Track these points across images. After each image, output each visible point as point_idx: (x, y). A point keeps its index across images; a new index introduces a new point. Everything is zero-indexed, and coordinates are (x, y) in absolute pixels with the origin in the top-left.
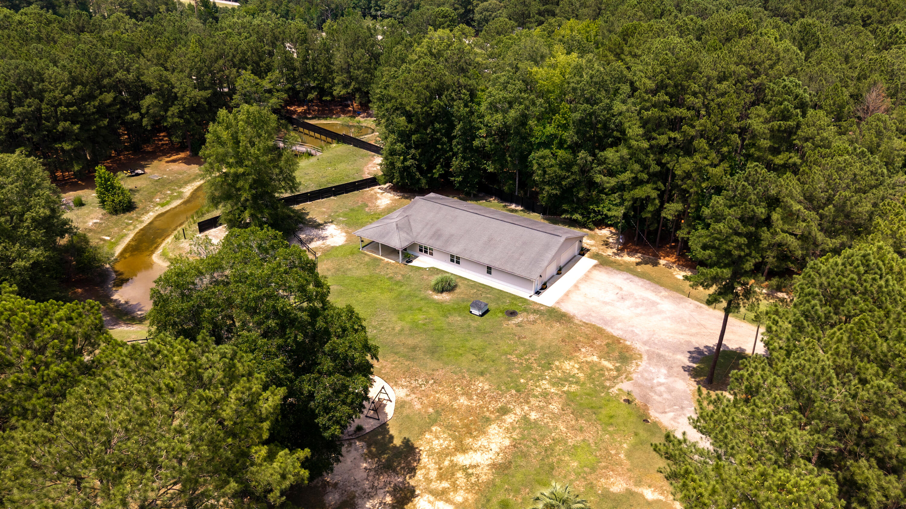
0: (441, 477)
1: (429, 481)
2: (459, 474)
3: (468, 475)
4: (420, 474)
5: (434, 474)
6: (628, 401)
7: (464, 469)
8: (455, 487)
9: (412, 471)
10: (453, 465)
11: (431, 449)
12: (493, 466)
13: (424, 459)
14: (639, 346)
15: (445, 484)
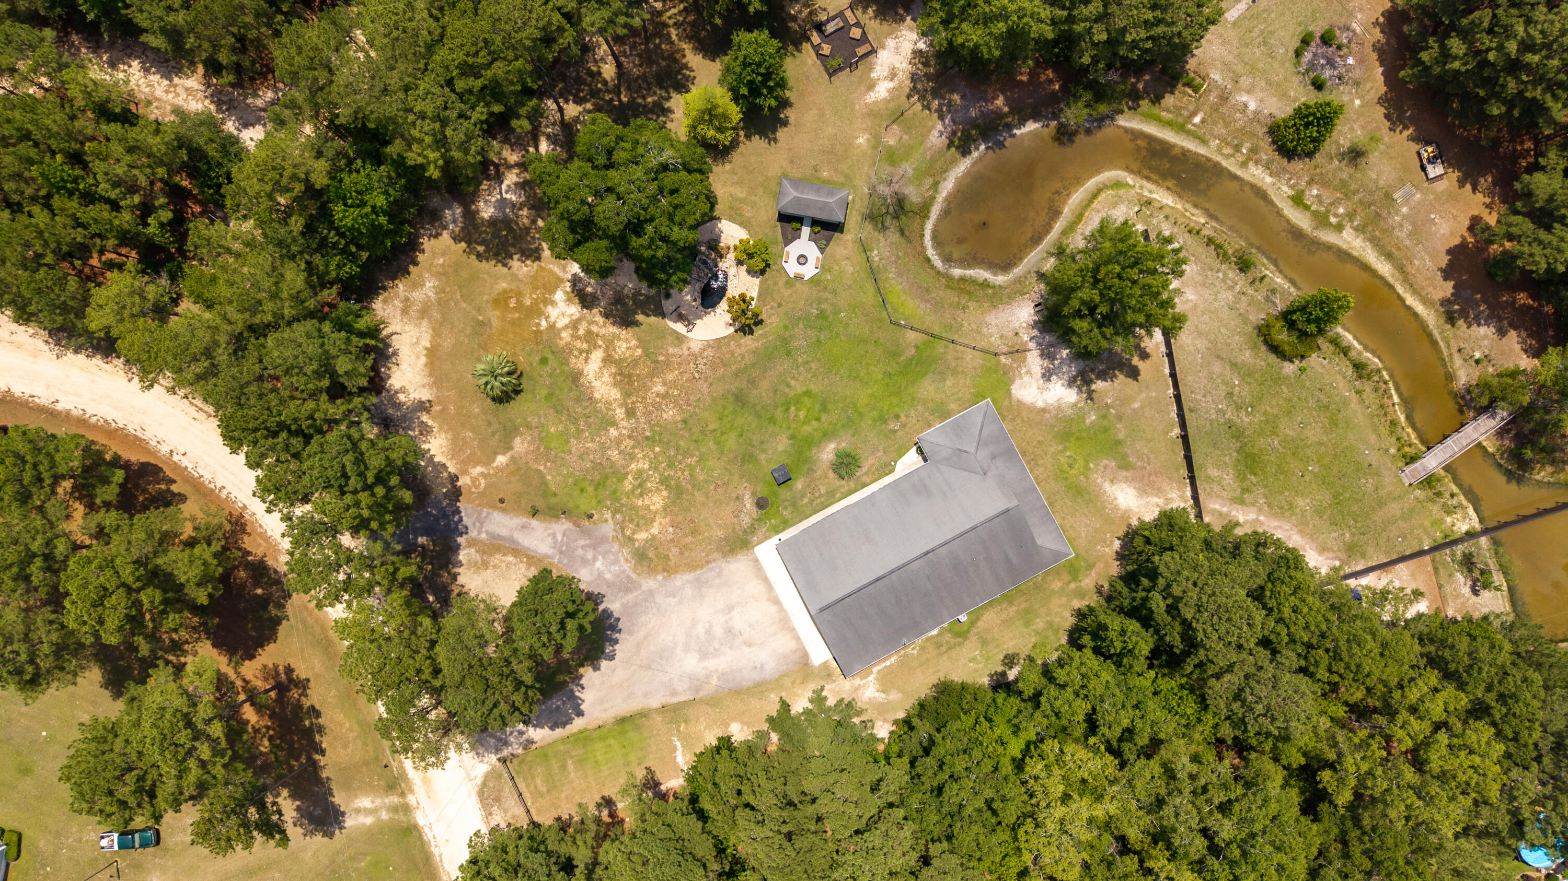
0: (589, 332)
1: (591, 322)
2: (585, 346)
3: (581, 352)
4: (600, 320)
5: (595, 329)
6: (590, 516)
7: (588, 352)
8: (575, 337)
9: (606, 315)
10: (596, 346)
11: (619, 339)
12: (581, 373)
13: (613, 330)
14: (649, 583)
15: (581, 332)
